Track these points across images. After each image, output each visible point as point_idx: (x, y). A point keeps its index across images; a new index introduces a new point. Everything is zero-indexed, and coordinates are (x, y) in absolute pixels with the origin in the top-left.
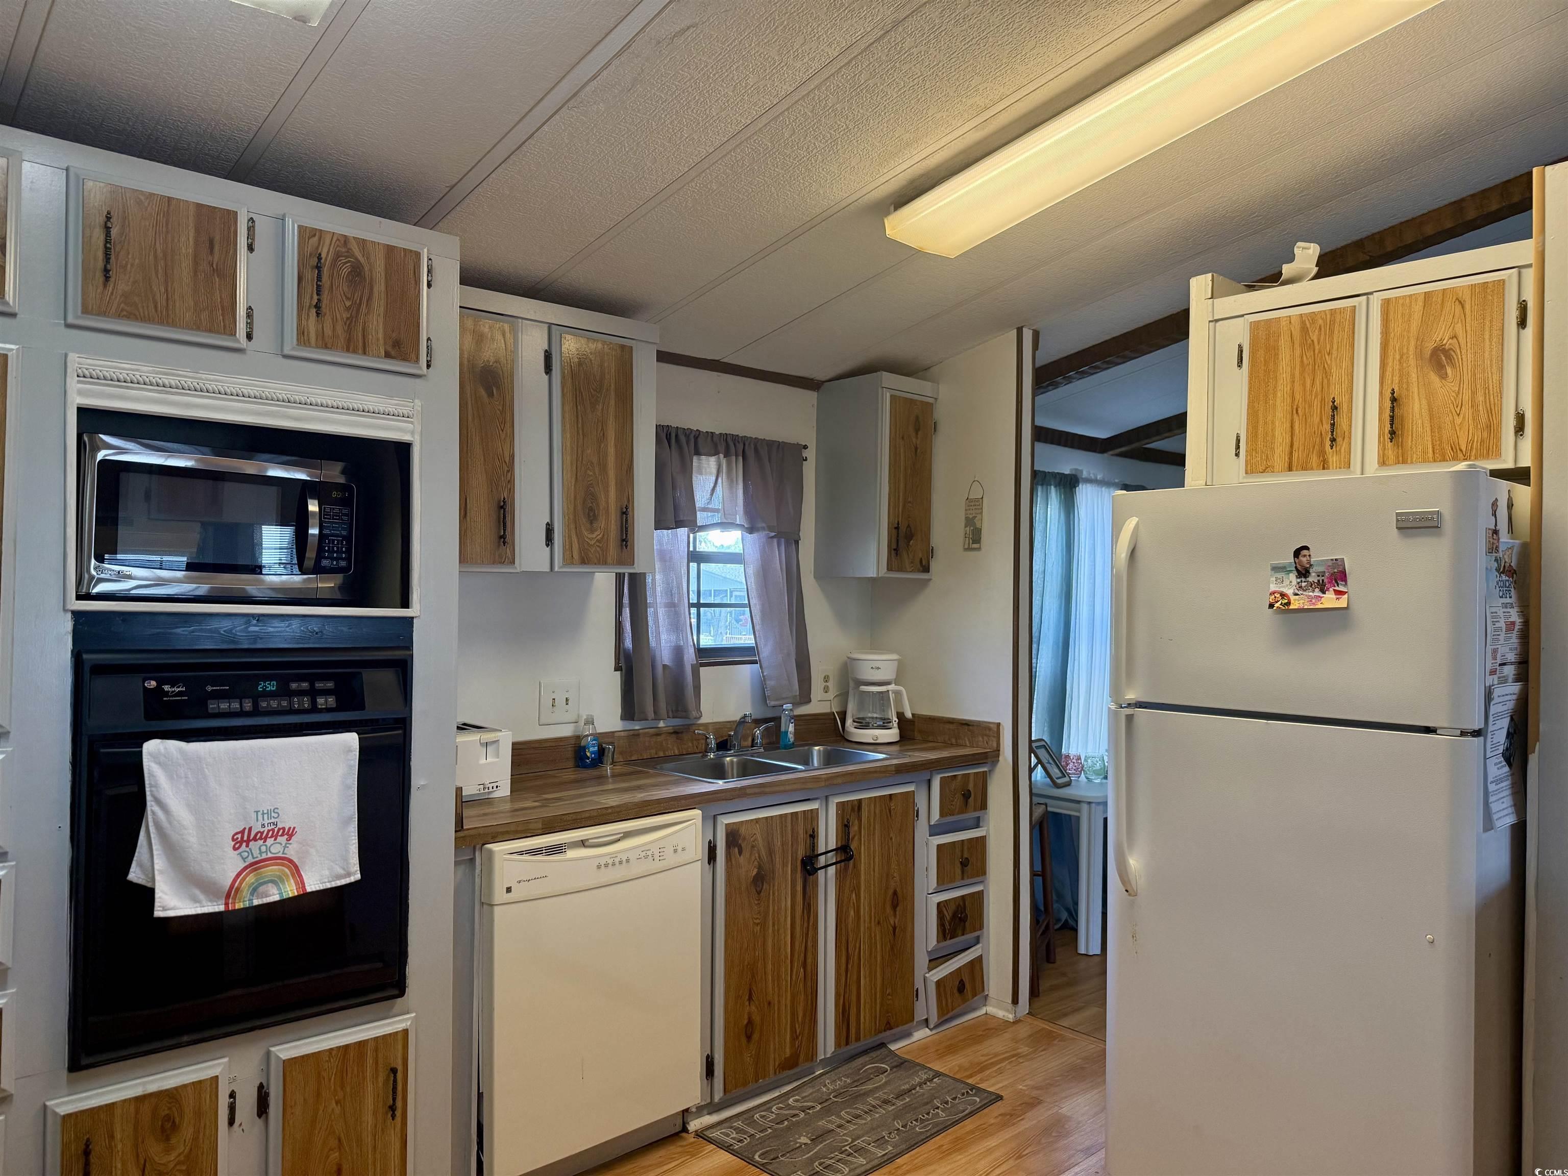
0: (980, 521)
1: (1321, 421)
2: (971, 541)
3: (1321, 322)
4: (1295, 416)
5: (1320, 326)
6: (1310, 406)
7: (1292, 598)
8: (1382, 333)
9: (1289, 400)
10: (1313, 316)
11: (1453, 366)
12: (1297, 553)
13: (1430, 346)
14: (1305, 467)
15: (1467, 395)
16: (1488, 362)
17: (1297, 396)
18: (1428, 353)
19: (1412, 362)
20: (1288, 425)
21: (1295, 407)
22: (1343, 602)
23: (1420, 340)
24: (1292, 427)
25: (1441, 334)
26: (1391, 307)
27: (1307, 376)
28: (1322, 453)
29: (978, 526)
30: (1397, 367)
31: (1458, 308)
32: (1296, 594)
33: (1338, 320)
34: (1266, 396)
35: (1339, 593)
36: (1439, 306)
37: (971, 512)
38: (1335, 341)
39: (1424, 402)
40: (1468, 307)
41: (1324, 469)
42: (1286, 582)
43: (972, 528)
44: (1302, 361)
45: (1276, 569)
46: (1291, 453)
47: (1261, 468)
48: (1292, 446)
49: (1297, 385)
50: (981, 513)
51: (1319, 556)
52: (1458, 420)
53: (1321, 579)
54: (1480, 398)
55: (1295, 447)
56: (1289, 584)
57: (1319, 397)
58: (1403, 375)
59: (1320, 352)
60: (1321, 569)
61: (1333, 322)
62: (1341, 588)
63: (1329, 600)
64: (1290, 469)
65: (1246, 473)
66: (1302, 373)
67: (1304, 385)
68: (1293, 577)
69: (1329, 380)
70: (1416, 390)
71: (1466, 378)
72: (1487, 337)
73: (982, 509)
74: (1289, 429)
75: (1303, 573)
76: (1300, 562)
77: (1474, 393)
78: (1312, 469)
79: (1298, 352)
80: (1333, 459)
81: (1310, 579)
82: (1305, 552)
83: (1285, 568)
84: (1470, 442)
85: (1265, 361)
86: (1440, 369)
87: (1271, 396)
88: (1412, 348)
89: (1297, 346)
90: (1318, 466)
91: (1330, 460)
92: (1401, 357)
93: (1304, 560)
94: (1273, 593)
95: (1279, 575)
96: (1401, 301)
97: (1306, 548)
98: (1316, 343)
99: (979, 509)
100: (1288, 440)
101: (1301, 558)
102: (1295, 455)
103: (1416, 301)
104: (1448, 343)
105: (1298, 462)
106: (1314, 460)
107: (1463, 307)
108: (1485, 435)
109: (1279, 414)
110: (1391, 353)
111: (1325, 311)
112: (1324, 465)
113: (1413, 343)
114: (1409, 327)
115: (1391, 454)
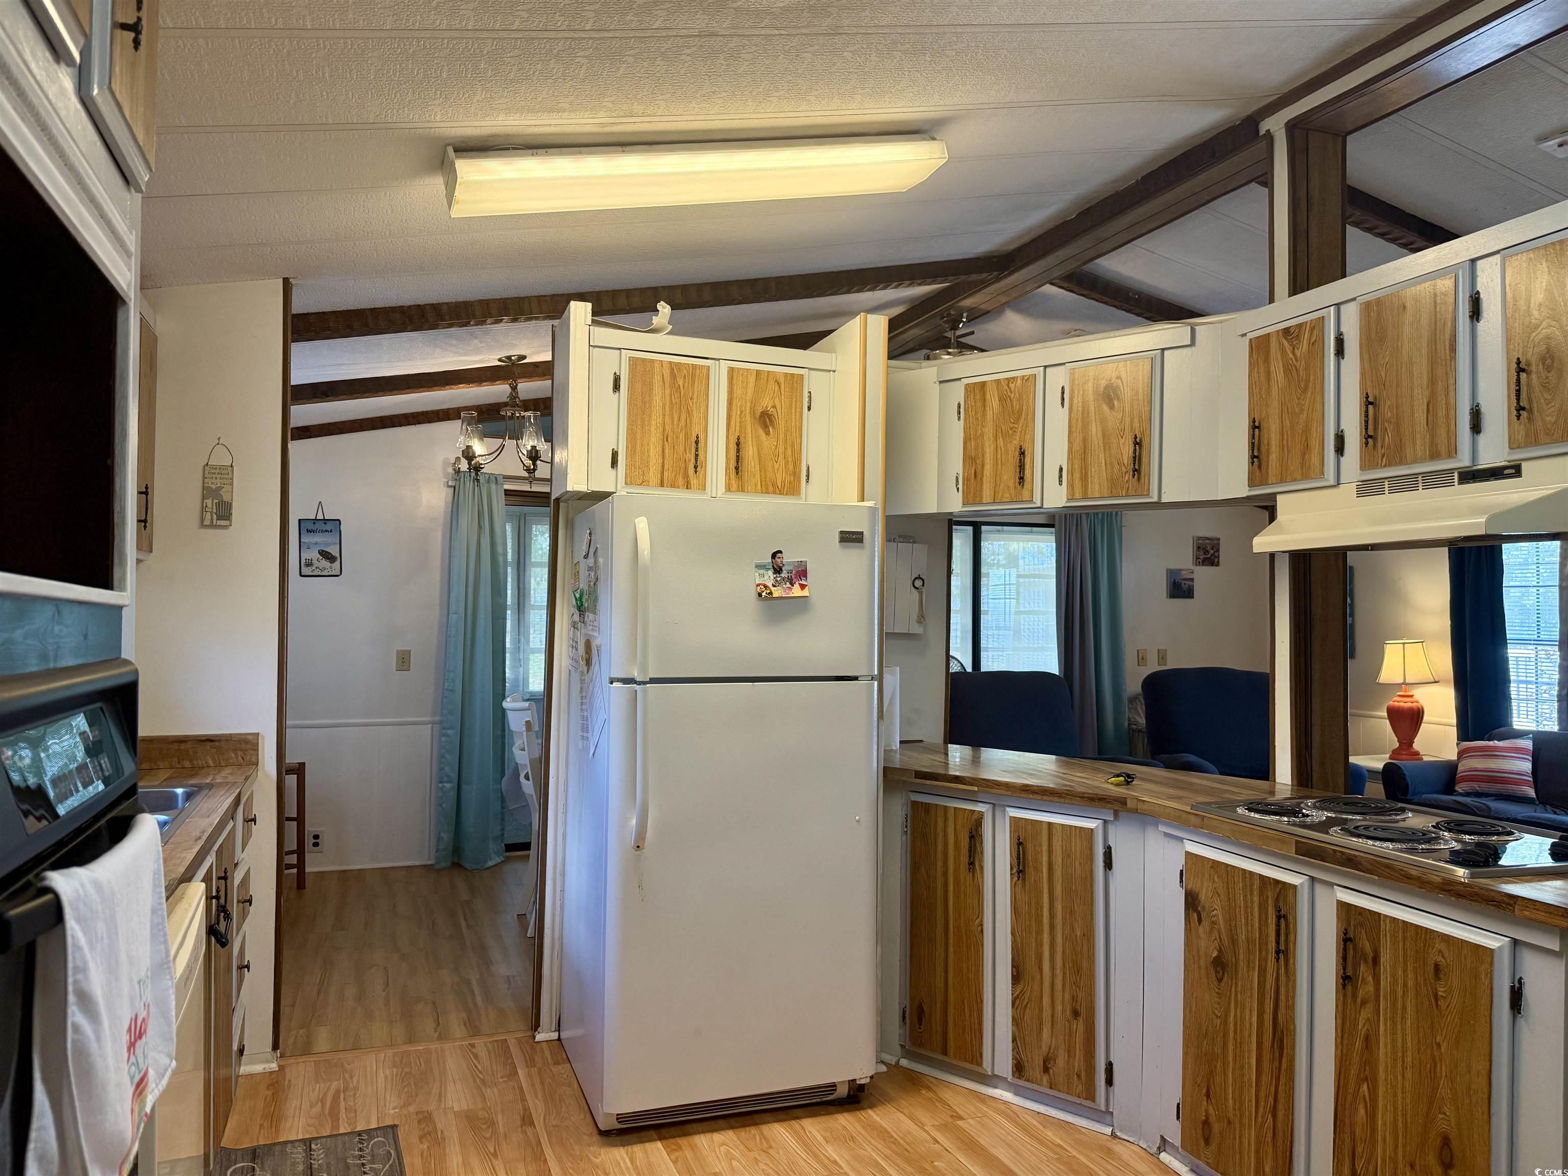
0: (230, 493)
1: (685, 450)
2: (215, 517)
3: (685, 372)
4: (666, 442)
5: (685, 376)
6: (677, 437)
7: (773, 589)
8: (728, 392)
9: (661, 429)
10: (679, 365)
11: (773, 427)
12: (774, 556)
13: (759, 410)
14: (673, 486)
15: (781, 450)
16: (794, 429)
17: (667, 428)
18: (758, 414)
19: (748, 418)
20: (661, 449)
21: (665, 436)
22: (806, 593)
23: (754, 404)
24: (663, 452)
25: (766, 403)
26: (735, 374)
27: (674, 412)
28: (686, 476)
29: (226, 498)
30: (738, 420)
31: (777, 387)
32: (774, 586)
33: (697, 374)
34: (643, 420)
35: (803, 587)
36: (765, 382)
37: (214, 480)
38: (696, 390)
39: (755, 449)
40: (782, 387)
41: (687, 488)
42: (766, 577)
43: (215, 501)
44: (671, 400)
45: (759, 567)
46: (662, 473)
47: (639, 482)
48: (663, 466)
49: (667, 418)
50: (232, 484)
51: (789, 559)
52: (776, 466)
53: (790, 575)
54: (789, 453)
55: (666, 467)
56: (769, 578)
57: (684, 432)
58: (742, 427)
59: (684, 395)
60: (790, 568)
61: (694, 375)
62: (803, 582)
63: (796, 591)
64: (662, 485)
65: (626, 483)
66: (671, 409)
67: (673, 418)
68: (770, 573)
69: (691, 420)
70: (750, 439)
71: (782, 436)
72: (793, 411)
73: (232, 479)
74: (660, 452)
75: (778, 570)
76: (776, 562)
77: (786, 449)
78: (679, 487)
79: (668, 391)
80: (694, 481)
81: (783, 575)
82: (779, 555)
83: (765, 566)
84: (783, 482)
85: (642, 392)
86: (765, 427)
87: (646, 423)
88: (748, 408)
89: (667, 386)
90: (683, 485)
91: (692, 482)
92: (741, 413)
93: (779, 560)
94: (758, 585)
95: (761, 571)
96: (741, 372)
97: (780, 552)
98: (682, 388)
99: (226, 479)
100: (660, 460)
101: (777, 559)
102: (666, 474)
103: (751, 374)
104: (771, 411)
105: (668, 480)
106: (680, 481)
107: (779, 386)
108: (792, 478)
109: (653, 439)
110: (734, 408)
111: (688, 364)
112: (688, 486)
113: (749, 404)
114: (746, 392)
115: (734, 482)
